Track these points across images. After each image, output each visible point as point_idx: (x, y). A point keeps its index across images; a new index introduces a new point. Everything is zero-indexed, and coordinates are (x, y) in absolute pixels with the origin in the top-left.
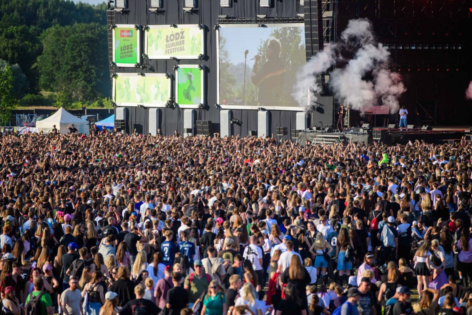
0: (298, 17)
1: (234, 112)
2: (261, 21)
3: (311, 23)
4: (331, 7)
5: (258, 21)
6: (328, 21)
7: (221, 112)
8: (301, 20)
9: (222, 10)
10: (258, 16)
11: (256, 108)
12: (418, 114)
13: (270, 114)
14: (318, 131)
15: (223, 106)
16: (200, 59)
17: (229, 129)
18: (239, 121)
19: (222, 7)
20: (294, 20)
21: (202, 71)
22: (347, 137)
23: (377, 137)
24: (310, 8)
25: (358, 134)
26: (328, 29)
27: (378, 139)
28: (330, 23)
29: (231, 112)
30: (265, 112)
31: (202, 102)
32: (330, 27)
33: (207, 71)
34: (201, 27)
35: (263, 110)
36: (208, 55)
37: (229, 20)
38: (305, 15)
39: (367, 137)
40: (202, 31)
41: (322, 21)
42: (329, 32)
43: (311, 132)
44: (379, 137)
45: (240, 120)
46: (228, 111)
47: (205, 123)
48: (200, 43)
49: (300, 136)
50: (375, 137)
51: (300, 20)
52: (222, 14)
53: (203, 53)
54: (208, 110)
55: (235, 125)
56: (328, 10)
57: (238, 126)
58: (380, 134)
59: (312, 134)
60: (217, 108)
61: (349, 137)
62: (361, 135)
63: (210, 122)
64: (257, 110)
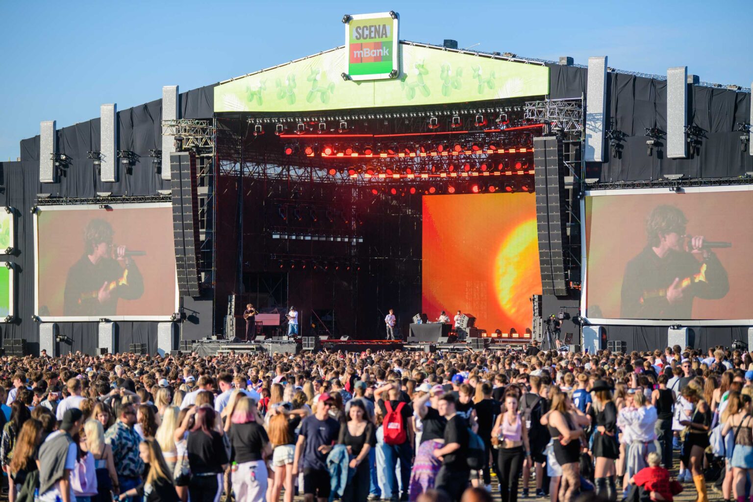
0: (158, 194)
1: (60, 325)
2: (104, 200)
3: (182, 201)
4: (206, 181)
5: (98, 201)
6: (202, 200)
7: (42, 326)
8: (165, 199)
9: (42, 187)
10: (98, 193)
11: (96, 318)
12: (314, 326)
13: (117, 326)
14: (221, 341)
15: (43, 319)
16: (7, 254)
17: (53, 350)
18: (68, 338)
19: (41, 183)
20: (153, 198)
21: (11, 271)
22: (264, 347)
23: (308, 347)
24: (181, 181)
25: (280, 343)
26: (203, 210)
27: (310, 348)
28: (206, 202)
29: (56, 326)
30: (110, 325)
31: (11, 313)
32: (205, 208)
33: (18, 271)
34: (10, 211)
35: (107, 321)
36: (20, 247)
37: (53, 200)
38: (172, 190)
39: (294, 346)
40: (11, 215)
41: (197, 199)
42: (204, 214)
43: (210, 342)
44: (311, 346)
45: (71, 337)
46: (52, 324)
47: (16, 342)
48: (8, 233)
49: (193, 348)
50: (305, 346)
51: (163, 198)
52: (41, 192)
53: (12, 245)
54: (19, 325)
55: (63, 344)
56: (202, 185)
57: (67, 345)
58: (314, 342)
59: (211, 345)
60: (36, 321)
61: (268, 347)
62: (287, 345)
63: (24, 341)
64: (98, 322)
